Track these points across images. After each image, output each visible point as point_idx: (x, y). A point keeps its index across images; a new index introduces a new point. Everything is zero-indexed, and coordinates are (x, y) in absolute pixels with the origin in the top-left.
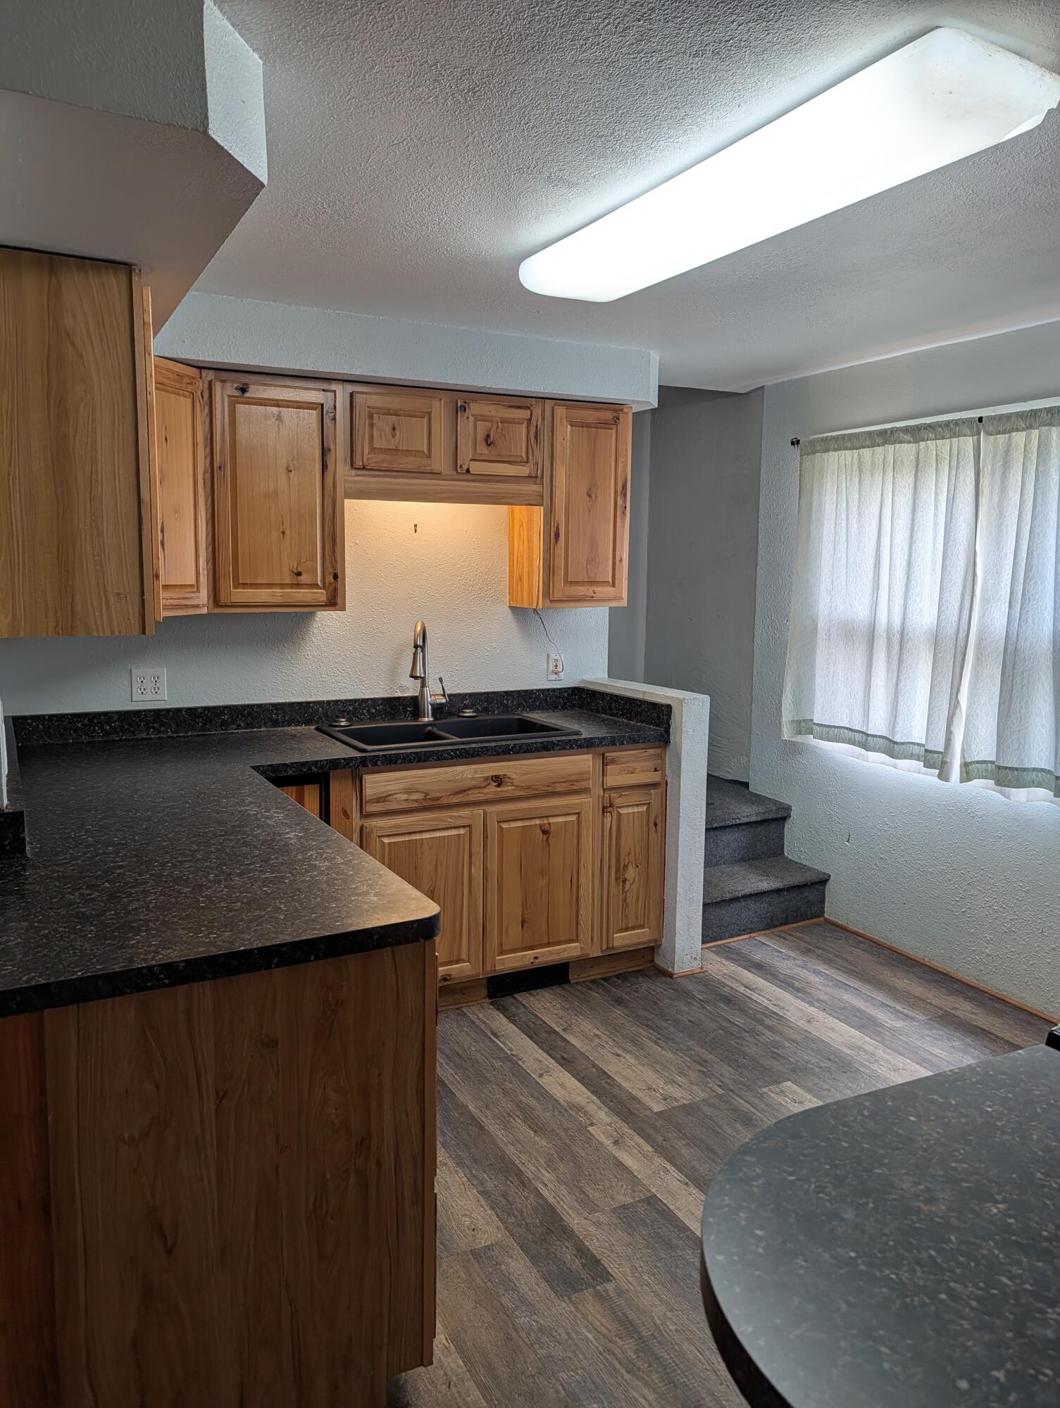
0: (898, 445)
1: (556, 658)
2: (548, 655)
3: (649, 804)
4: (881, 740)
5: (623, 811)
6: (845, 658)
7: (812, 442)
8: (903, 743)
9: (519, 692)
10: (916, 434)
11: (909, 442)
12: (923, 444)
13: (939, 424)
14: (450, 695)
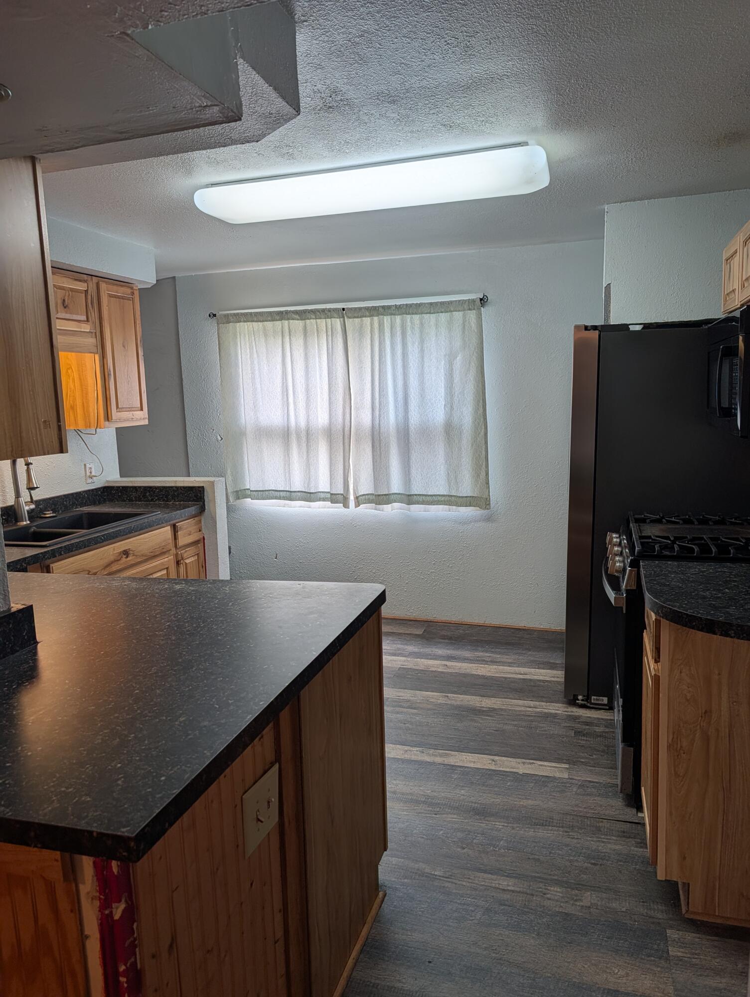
0: (291, 321)
1: (90, 466)
2: (85, 465)
3: (198, 554)
4: (299, 494)
5: (187, 561)
6: (267, 448)
7: (227, 316)
8: (315, 493)
9: (72, 494)
10: (302, 315)
11: (298, 320)
12: (308, 321)
13: (318, 310)
14: (36, 501)
